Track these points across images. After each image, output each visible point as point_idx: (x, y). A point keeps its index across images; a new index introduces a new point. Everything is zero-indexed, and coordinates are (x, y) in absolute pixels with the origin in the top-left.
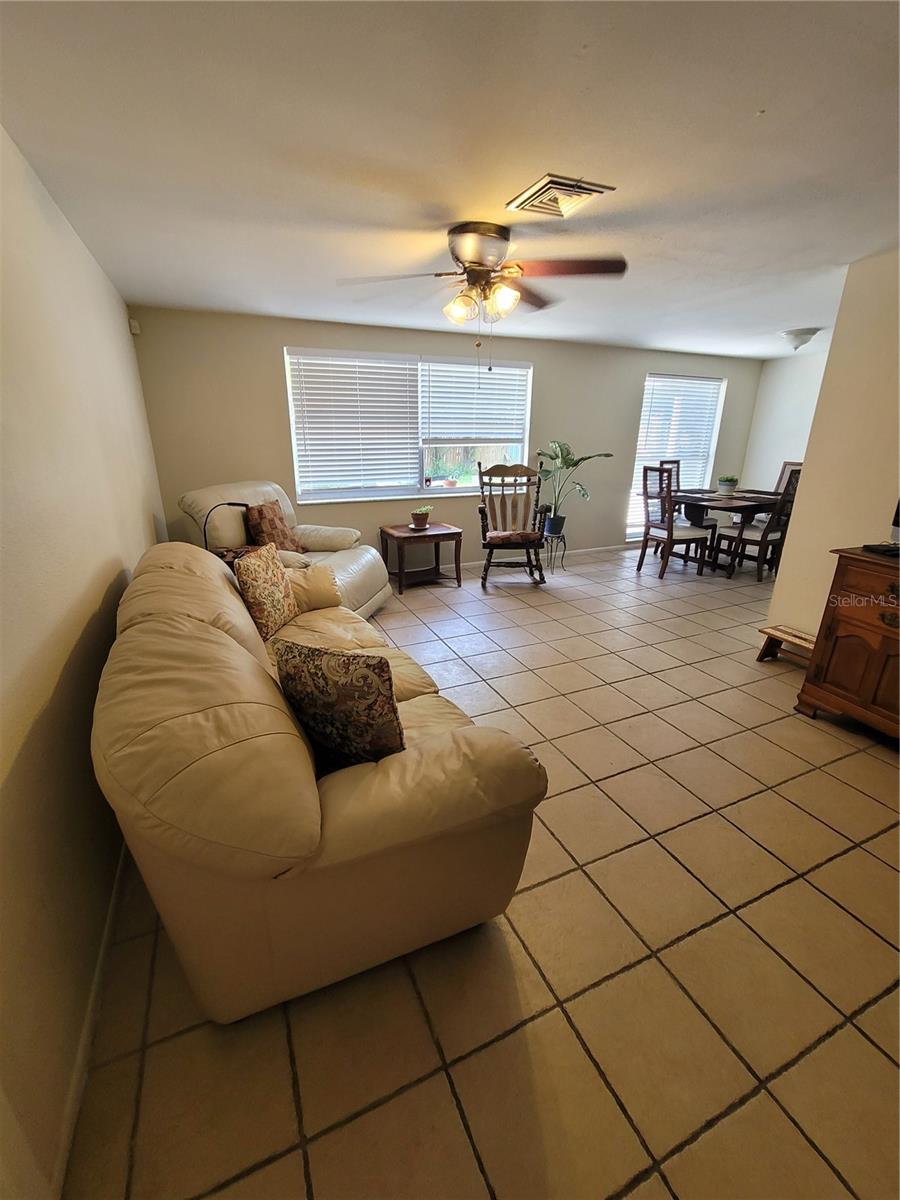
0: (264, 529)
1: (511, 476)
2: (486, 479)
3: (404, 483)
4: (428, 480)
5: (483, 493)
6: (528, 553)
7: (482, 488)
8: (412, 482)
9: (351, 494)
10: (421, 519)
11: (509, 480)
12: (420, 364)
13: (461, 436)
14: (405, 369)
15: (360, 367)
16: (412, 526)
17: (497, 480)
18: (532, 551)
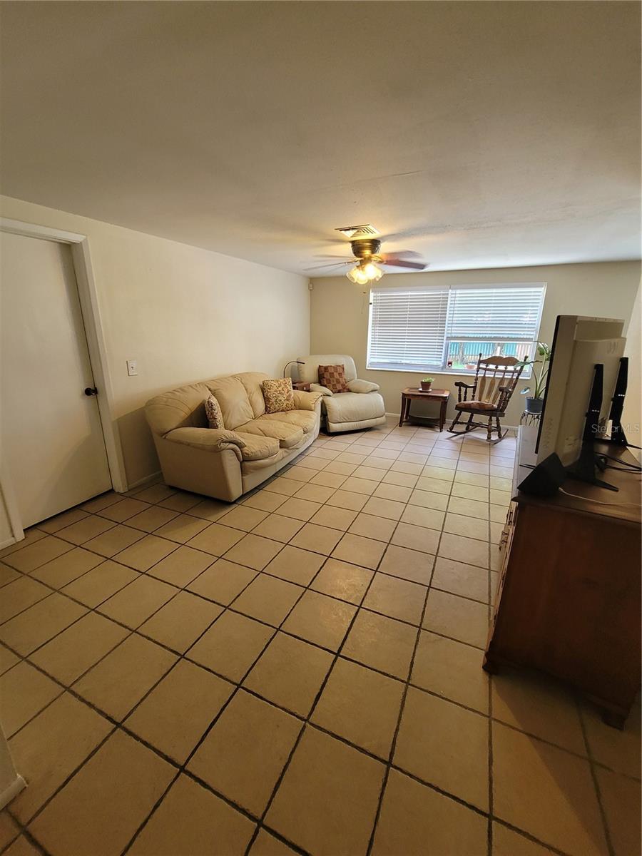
0: (325, 376)
1: (503, 365)
2: (483, 366)
3: (435, 363)
4: (450, 363)
5: (477, 374)
6: (491, 420)
7: (478, 371)
8: (439, 363)
9: (393, 367)
10: (426, 385)
11: (501, 368)
12: (450, 291)
13: (493, 336)
14: (440, 295)
15: (411, 295)
16: (421, 389)
17: (492, 367)
18: (494, 419)
